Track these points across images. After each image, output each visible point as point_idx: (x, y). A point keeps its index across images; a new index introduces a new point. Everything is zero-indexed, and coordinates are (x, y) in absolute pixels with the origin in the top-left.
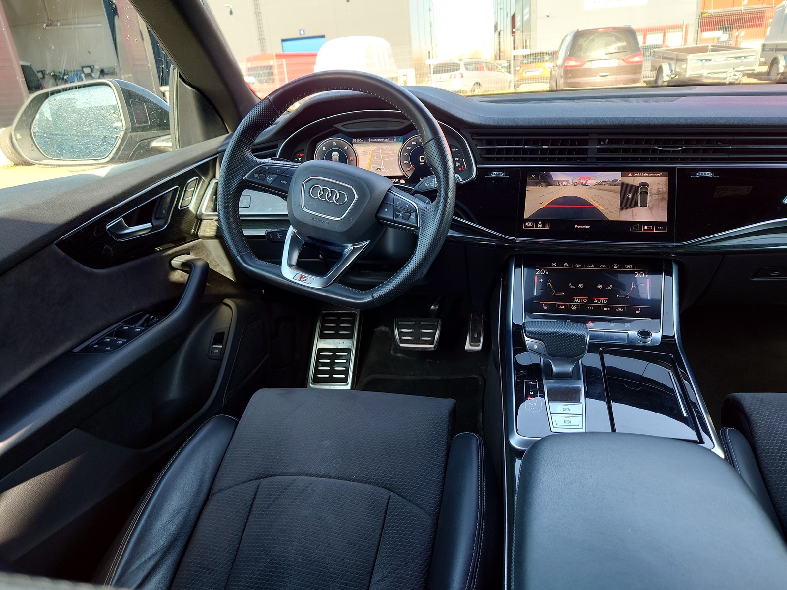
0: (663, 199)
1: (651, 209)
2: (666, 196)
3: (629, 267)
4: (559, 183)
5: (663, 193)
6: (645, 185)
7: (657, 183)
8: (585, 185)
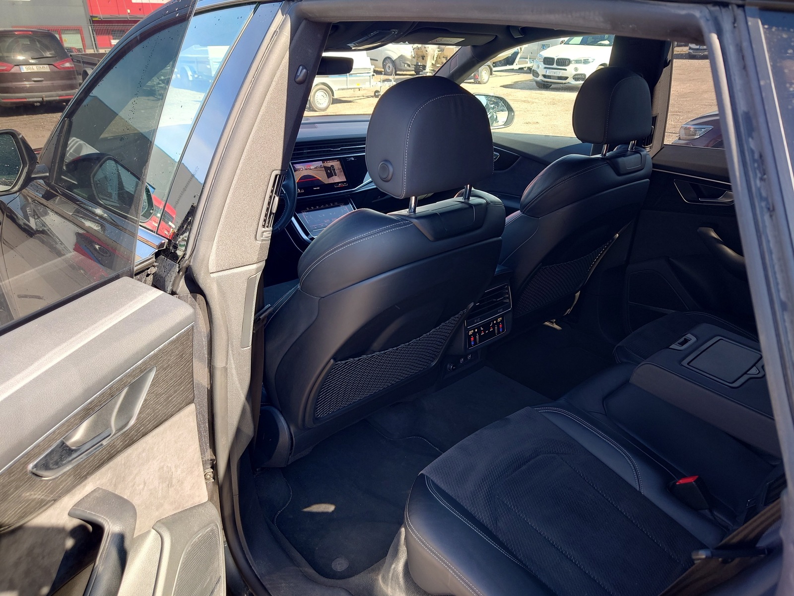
0: (341, 171)
1: (338, 176)
2: (342, 170)
3: (336, 203)
4: (299, 170)
5: (340, 169)
6: (332, 166)
7: (336, 164)
8: (310, 169)
